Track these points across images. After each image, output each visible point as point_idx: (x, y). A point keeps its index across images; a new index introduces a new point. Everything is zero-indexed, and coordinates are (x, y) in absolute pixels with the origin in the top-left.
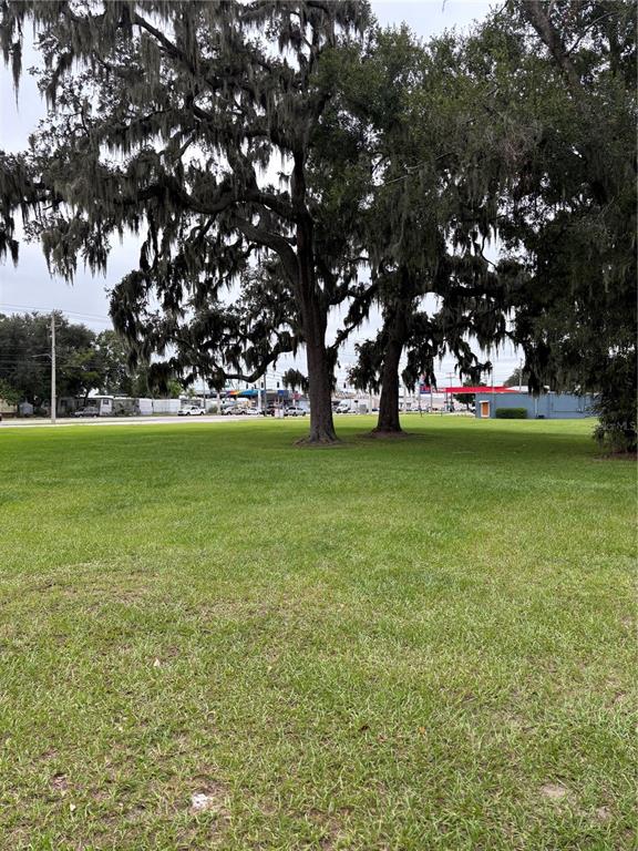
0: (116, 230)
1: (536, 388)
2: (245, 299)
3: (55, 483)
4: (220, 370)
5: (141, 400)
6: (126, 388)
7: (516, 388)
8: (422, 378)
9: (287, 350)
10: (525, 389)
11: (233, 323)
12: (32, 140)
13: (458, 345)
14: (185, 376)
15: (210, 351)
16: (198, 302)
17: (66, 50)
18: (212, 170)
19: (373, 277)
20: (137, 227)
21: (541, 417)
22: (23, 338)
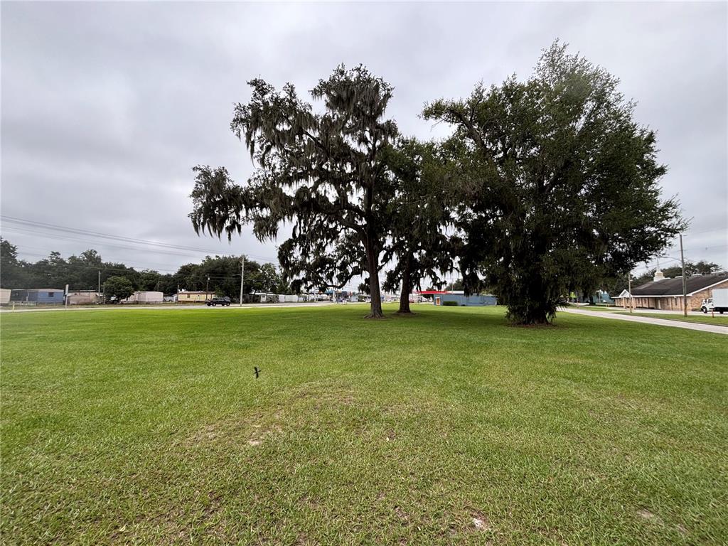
0: (282, 220)
1: (467, 293)
2: (336, 251)
3: (267, 338)
4: (325, 283)
5: (280, 295)
6: (274, 290)
7: (450, 292)
8: (415, 287)
9: (357, 274)
10: (463, 292)
11: (331, 262)
12: (249, 181)
13: (431, 273)
14: (309, 285)
15: (320, 274)
16: (316, 253)
17: (269, 143)
18: (327, 195)
19: (393, 242)
20: (291, 219)
21: (464, 305)
22: (227, 267)
